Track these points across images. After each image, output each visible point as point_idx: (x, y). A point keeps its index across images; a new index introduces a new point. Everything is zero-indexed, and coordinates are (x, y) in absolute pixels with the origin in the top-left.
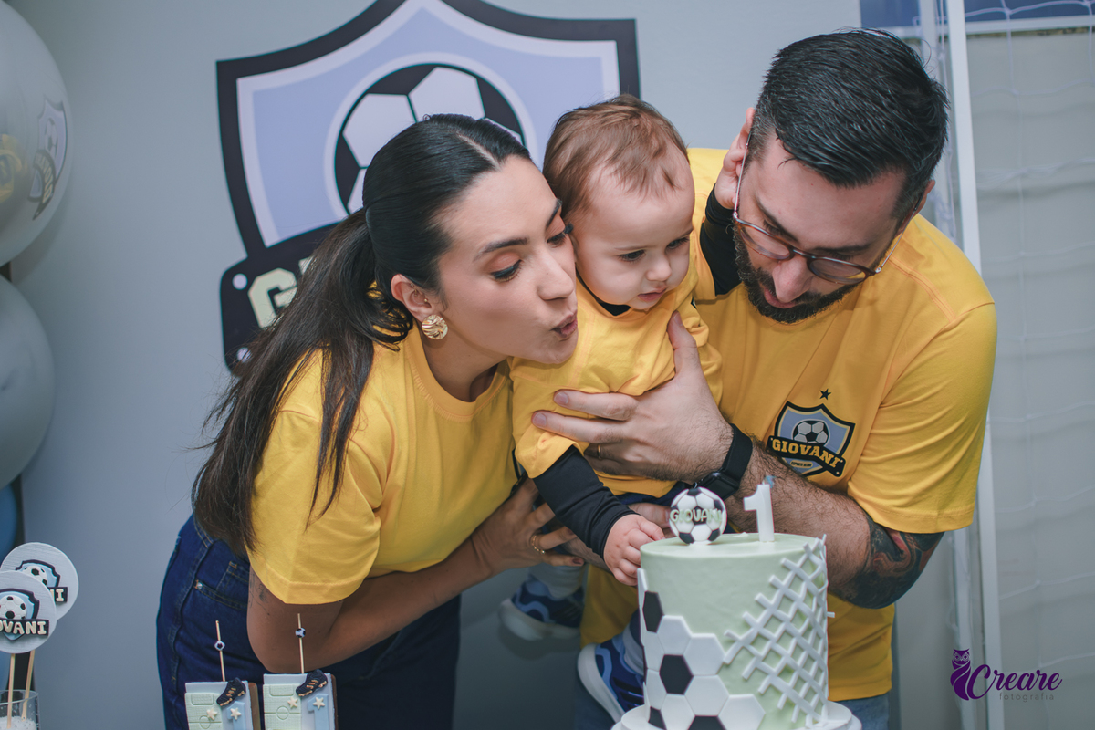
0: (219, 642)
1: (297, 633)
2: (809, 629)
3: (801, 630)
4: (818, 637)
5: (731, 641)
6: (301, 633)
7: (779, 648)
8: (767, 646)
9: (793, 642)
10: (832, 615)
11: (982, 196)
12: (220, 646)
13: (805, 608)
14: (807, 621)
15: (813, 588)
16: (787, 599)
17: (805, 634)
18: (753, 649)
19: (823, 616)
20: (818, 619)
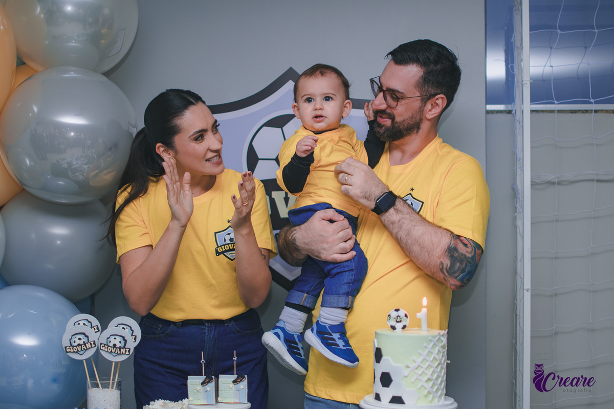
0: (203, 360)
1: (234, 359)
2: (439, 364)
3: (435, 365)
4: (442, 368)
5: (408, 367)
6: (235, 359)
7: (426, 371)
8: (422, 370)
9: (432, 369)
10: (449, 362)
11: (533, 184)
12: (203, 362)
13: (437, 357)
14: (438, 361)
15: (441, 349)
16: (430, 353)
17: (437, 367)
18: (416, 371)
19: (445, 361)
20: (442, 362)
